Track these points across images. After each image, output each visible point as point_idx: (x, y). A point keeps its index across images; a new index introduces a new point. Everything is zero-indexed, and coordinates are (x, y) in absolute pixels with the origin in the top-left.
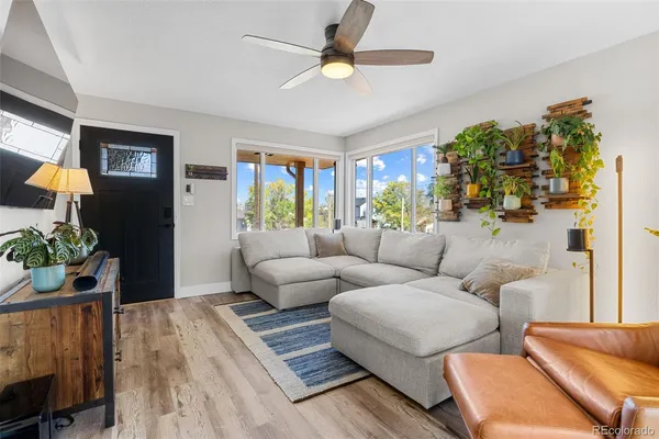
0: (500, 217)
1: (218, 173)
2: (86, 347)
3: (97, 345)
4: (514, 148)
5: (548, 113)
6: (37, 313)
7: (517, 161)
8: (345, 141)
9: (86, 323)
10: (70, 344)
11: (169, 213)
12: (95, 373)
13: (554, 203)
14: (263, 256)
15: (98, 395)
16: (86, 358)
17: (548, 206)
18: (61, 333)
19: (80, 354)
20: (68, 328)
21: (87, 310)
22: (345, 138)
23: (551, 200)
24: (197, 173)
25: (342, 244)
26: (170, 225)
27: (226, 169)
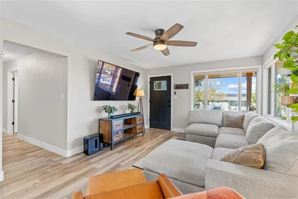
1: (185, 87)
2: (109, 131)
6: (103, 122)
9: (109, 125)
11: (169, 101)
12: (110, 137)
15: (110, 142)
16: (109, 133)
18: (106, 127)
21: (109, 123)
22: (262, 56)
24: (178, 87)
25: (241, 121)
26: (170, 106)
27: (188, 84)
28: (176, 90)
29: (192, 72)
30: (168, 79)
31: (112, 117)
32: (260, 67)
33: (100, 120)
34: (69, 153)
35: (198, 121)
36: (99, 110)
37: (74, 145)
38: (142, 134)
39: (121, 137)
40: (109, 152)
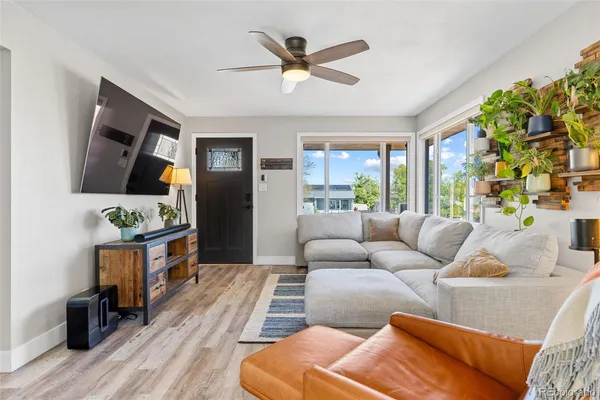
0: (534, 202)
1: (285, 164)
2: (135, 275)
3: (140, 275)
4: (538, 113)
5: (581, 59)
6: (113, 252)
7: (541, 129)
8: (415, 120)
9: (135, 260)
10: (127, 271)
11: (249, 197)
12: (139, 292)
13: (586, 183)
14: (312, 235)
15: (140, 305)
16: (135, 281)
17: (581, 188)
18: (124, 265)
19: (132, 278)
20: (127, 261)
21: (136, 253)
22: (416, 117)
23: (585, 178)
24: (269, 164)
25: (395, 229)
26: (250, 207)
27: (291, 159)
28: (267, 173)
29: (299, 135)
30: (246, 145)
31: (139, 238)
32: (412, 135)
33: (98, 248)
34: (18, 356)
35: (320, 235)
36: (92, 221)
37: (30, 329)
38: (194, 278)
39: (164, 288)
40: (145, 332)
